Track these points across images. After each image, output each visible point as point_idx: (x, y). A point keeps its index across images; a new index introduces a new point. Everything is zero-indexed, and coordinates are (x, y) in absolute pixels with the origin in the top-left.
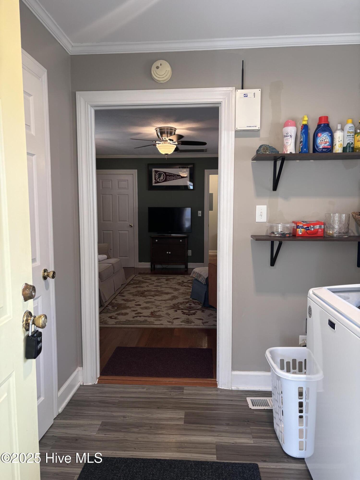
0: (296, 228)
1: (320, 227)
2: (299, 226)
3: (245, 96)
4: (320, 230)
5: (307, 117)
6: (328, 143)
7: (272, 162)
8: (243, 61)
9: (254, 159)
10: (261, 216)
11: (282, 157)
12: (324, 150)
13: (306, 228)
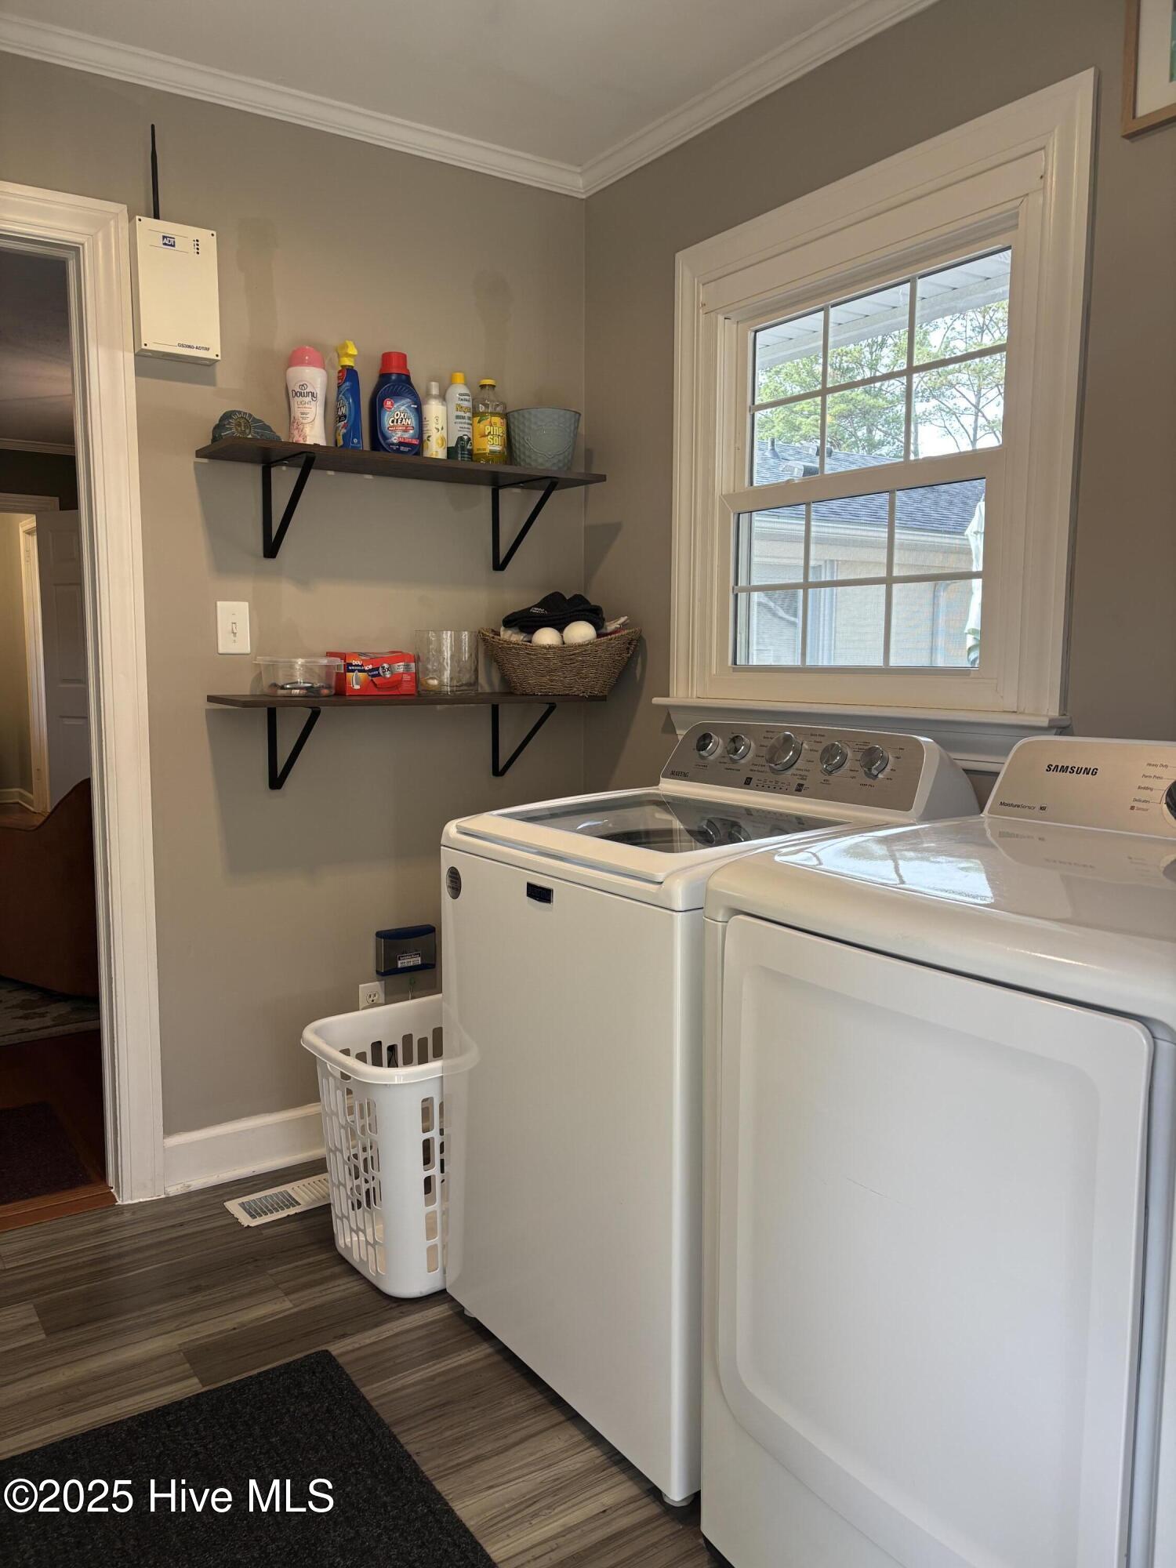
0: (343, 671)
1: (407, 667)
2: (351, 665)
3: (166, 241)
4: (406, 678)
5: (356, 347)
6: (411, 432)
7: (257, 471)
8: (153, 126)
9: (200, 454)
10: (235, 634)
11: (305, 455)
12: (402, 448)
13: (370, 671)
